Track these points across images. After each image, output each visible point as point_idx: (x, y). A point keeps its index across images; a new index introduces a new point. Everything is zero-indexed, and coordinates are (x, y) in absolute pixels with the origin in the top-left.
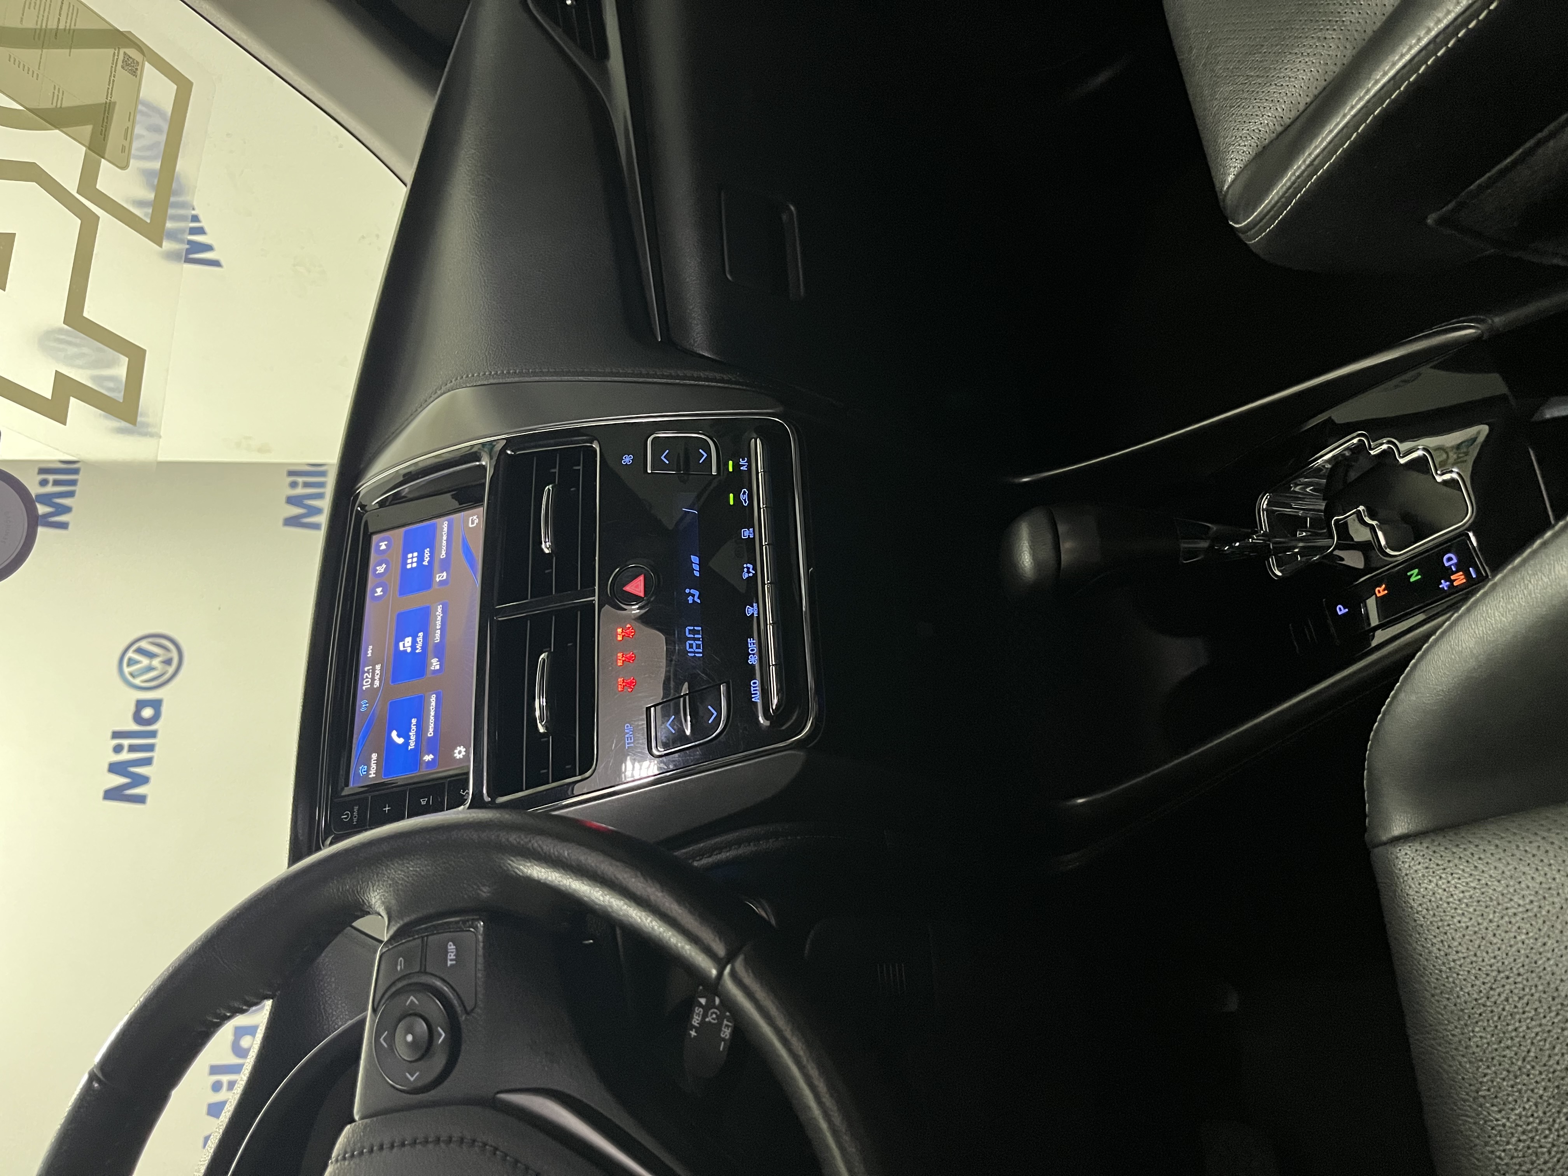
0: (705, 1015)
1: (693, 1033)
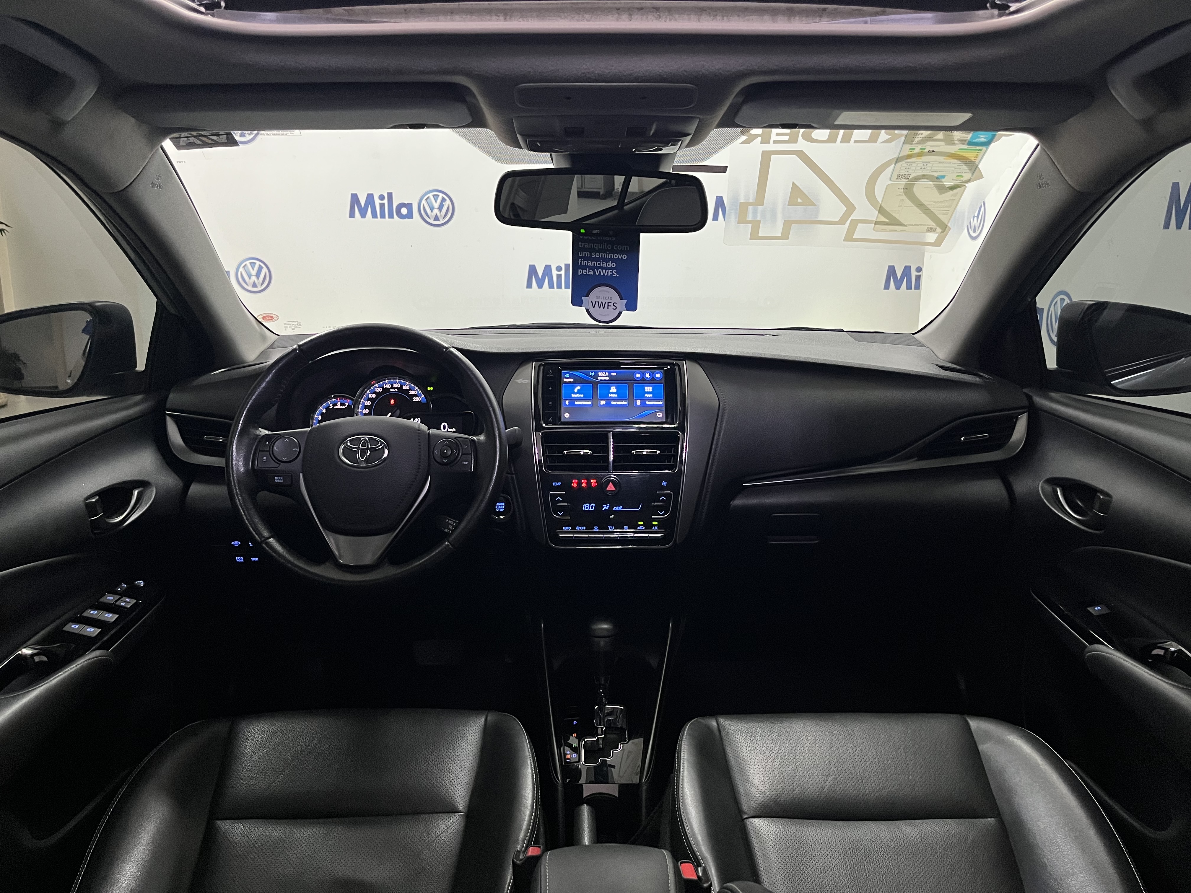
0: (451, 524)
1: (447, 520)
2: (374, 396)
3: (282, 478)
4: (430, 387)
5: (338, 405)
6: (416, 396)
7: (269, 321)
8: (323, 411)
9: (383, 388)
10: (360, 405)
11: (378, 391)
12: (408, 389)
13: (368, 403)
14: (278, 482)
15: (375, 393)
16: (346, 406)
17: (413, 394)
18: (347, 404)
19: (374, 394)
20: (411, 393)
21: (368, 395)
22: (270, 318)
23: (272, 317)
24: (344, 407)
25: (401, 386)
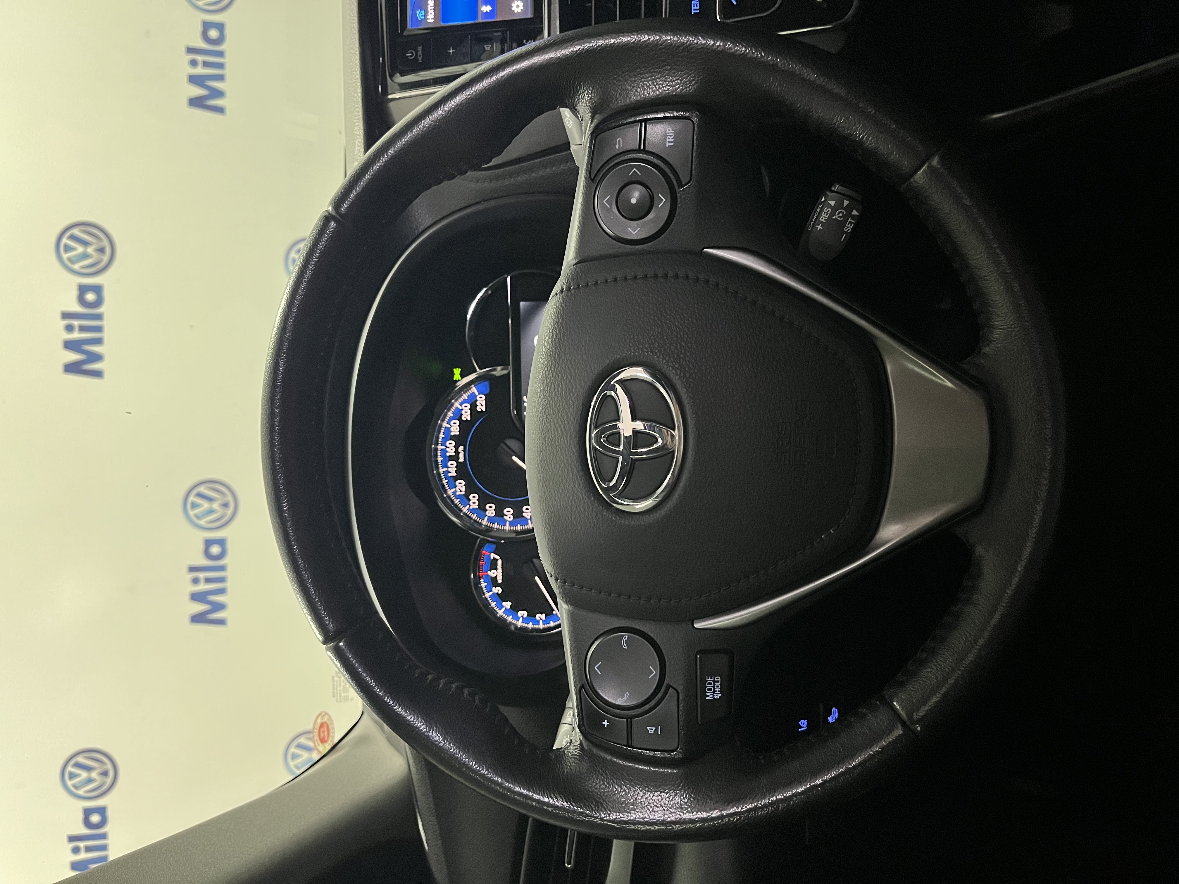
0: (833, 214)
1: (819, 227)
2: (474, 498)
3: (709, 680)
4: (453, 374)
5: (494, 575)
6: (474, 406)
7: (331, 731)
8: (509, 607)
9: (455, 478)
10: (496, 526)
11: (463, 489)
12: (458, 423)
13: (491, 510)
14: (721, 692)
15: (467, 496)
16: (497, 557)
17: (469, 412)
18: (493, 556)
19: (471, 497)
20: (466, 416)
21: (473, 511)
22: (324, 728)
23: (322, 725)
24: (500, 562)
25: (453, 438)
